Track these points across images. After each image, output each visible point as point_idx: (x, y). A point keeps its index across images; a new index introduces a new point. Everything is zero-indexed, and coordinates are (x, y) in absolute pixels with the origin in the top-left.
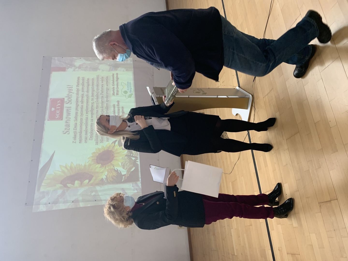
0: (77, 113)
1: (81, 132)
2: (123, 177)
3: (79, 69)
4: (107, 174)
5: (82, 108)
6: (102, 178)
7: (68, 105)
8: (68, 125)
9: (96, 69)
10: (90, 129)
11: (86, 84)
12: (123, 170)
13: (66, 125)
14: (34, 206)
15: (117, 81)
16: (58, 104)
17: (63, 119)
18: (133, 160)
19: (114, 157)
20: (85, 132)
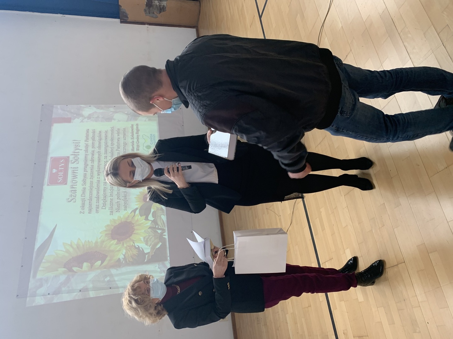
0: (85, 175)
1: (91, 199)
2: (147, 256)
3: (88, 119)
4: (125, 253)
5: (92, 169)
6: (119, 259)
7: (74, 165)
8: (74, 191)
9: (110, 119)
10: (103, 194)
11: (97, 138)
12: (146, 247)
13: (72, 190)
14: (28, 298)
15: (137, 133)
16: (61, 164)
17: (68, 183)
18: (158, 233)
19: (134, 230)
20: (96, 198)
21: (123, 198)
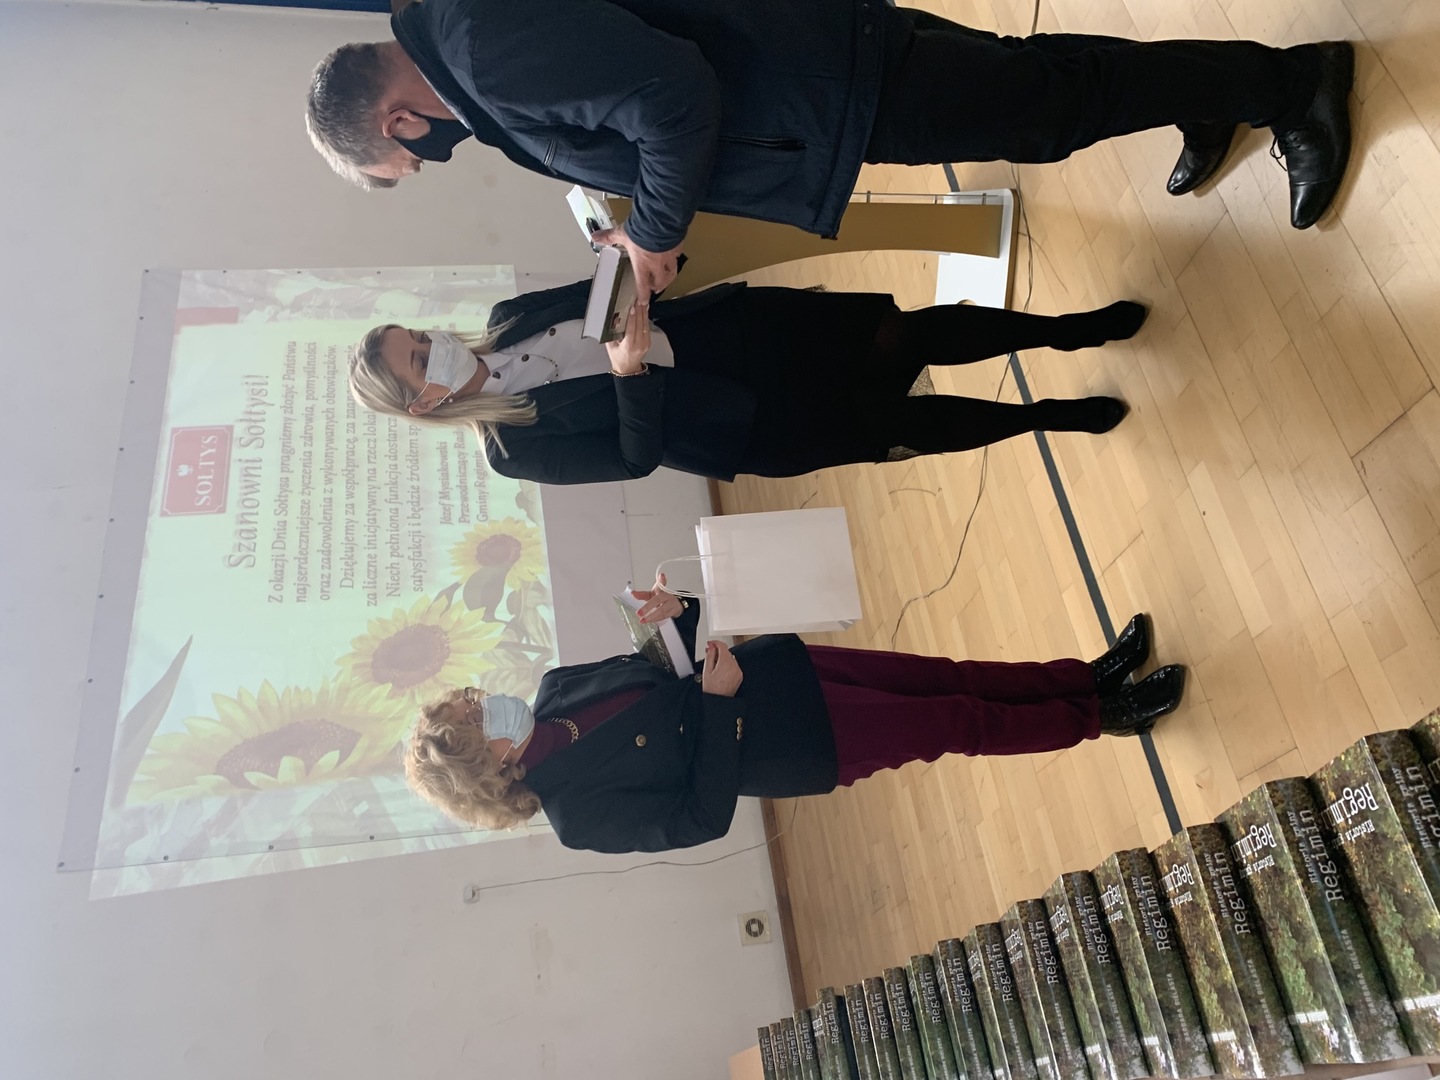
0: (285, 484)
1: (303, 557)
3: (292, 312)
5: (307, 463)
7: (250, 453)
9: (363, 311)
10: (345, 542)
11: (322, 370)
13: (242, 531)
14: (96, 875)
16: (205, 450)
17: (228, 508)
18: (530, 662)
19: (449, 653)
20: (321, 556)
21: (410, 553)
